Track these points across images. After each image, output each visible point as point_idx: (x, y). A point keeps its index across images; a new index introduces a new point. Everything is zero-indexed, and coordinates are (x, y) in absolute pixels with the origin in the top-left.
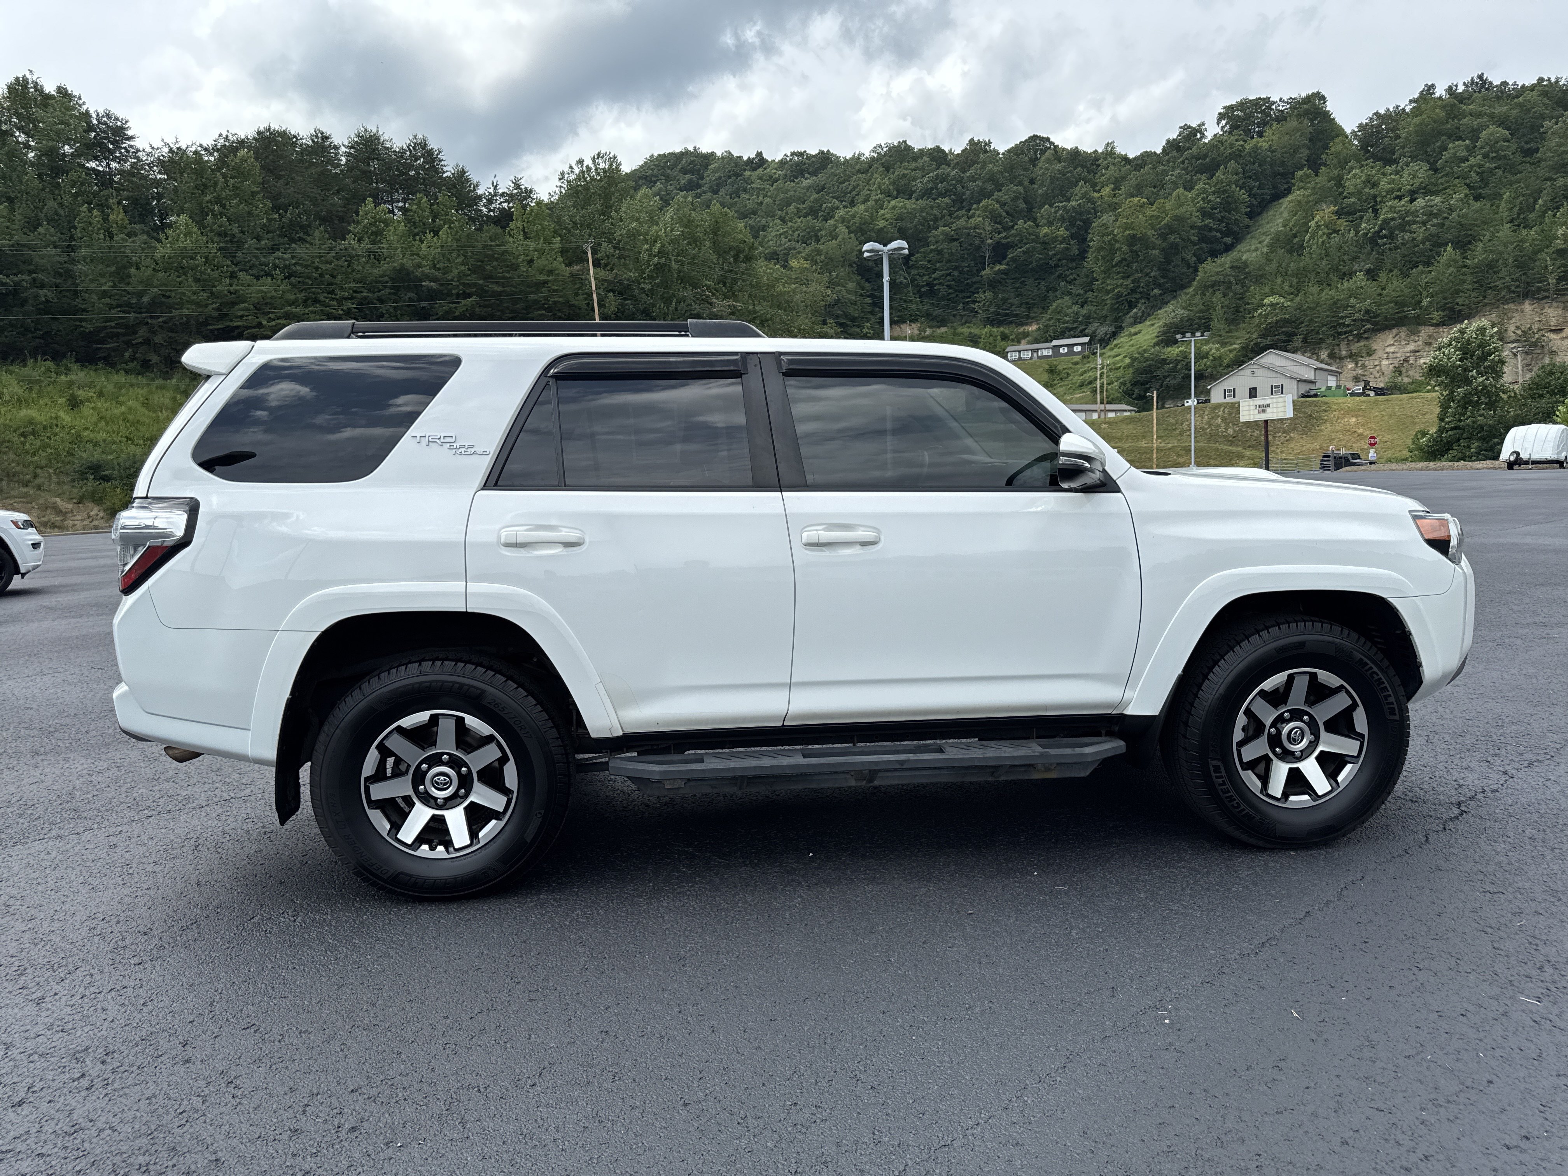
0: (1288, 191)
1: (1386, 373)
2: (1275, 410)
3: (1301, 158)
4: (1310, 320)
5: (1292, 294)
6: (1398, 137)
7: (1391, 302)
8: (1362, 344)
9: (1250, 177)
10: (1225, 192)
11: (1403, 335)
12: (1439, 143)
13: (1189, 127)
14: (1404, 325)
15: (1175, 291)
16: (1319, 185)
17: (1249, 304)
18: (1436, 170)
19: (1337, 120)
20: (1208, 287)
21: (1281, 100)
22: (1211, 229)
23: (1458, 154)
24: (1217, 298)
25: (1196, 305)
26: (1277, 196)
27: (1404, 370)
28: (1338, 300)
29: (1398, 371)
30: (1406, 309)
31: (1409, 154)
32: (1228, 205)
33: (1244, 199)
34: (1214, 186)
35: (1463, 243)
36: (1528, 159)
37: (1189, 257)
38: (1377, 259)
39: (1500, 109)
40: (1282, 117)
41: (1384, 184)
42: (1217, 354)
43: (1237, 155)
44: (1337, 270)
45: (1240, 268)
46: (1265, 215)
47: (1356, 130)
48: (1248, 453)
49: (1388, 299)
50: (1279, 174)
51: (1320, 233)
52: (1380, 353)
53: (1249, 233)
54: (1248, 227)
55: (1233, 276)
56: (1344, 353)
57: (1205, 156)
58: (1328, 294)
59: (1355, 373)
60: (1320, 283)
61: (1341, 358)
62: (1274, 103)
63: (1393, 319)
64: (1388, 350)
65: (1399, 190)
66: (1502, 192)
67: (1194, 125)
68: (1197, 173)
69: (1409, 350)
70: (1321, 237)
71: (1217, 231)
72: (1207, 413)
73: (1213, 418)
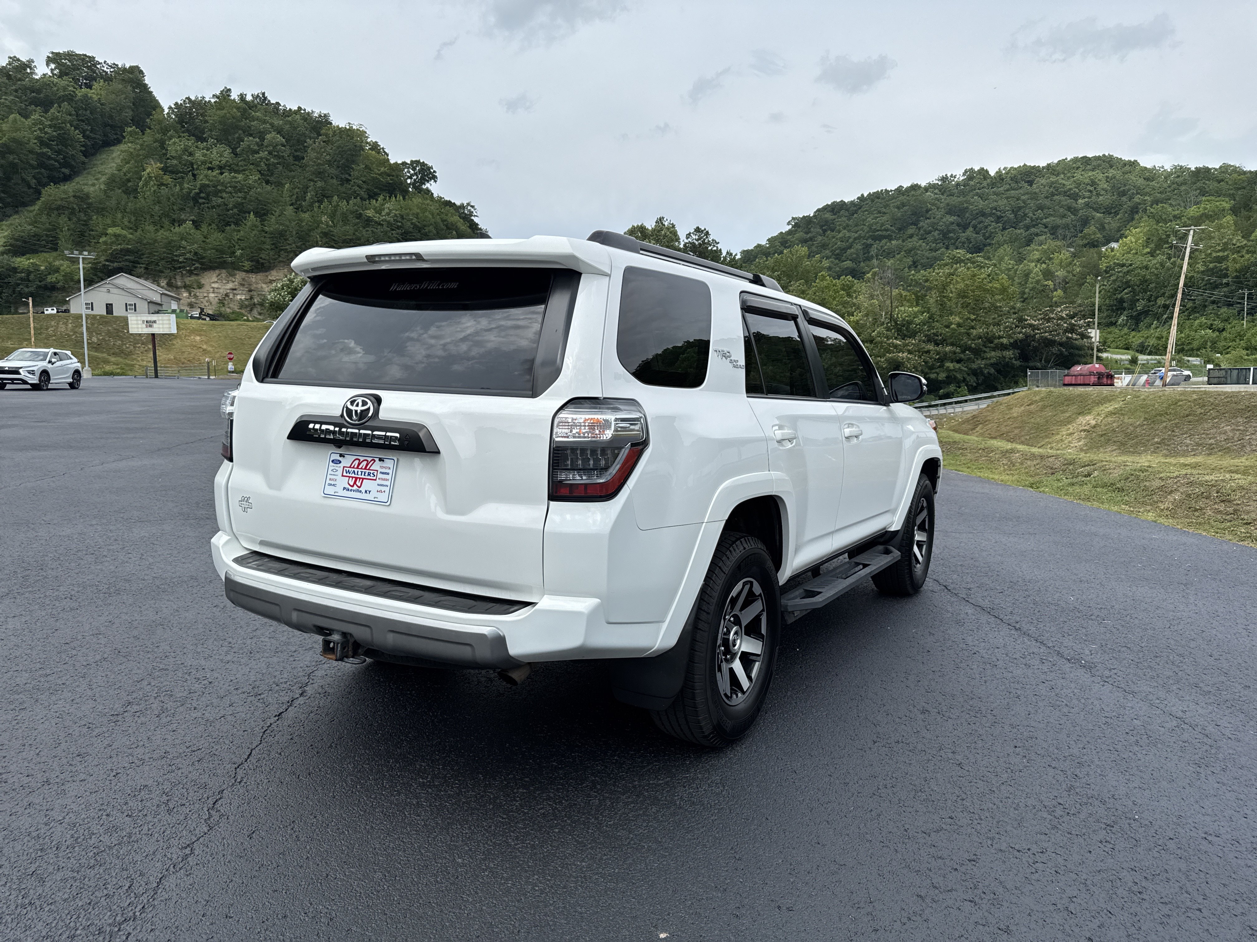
0: (118, 141)
1: (213, 303)
2: (161, 326)
3: (127, 117)
4: (150, 253)
5: (131, 228)
6: (206, 122)
7: (213, 249)
8: (193, 278)
9: (83, 121)
10: (61, 128)
11: (224, 275)
12: (237, 135)
13: (18, 60)
14: (224, 268)
15: (17, 207)
16: (146, 143)
17: (93, 231)
18: (236, 155)
19: (155, 94)
20: (54, 209)
21: (105, 62)
22: (49, 158)
23: (252, 147)
24: (63, 220)
25: (43, 224)
26: (108, 143)
27: (226, 302)
28: (172, 240)
29: (221, 302)
30: (224, 256)
31: (215, 137)
32: (63, 140)
33: (79, 139)
34: (50, 121)
35: (262, 214)
36: (297, 163)
37: (29, 179)
38: (199, 213)
39: (278, 122)
40: (107, 78)
41: (198, 155)
42: (68, 270)
43: (70, 98)
44: (168, 216)
45: (82, 198)
46: (98, 157)
47: (173, 106)
48: (113, 359)
49: (210, 246)
50: (109, 125)
51: (152, 183)
52: (207, 287)
53: (85, 169)
54: (84, 163)
55: (77, 205)
56: (179, 284)
57: (39, 91)
58: (162, 234)
59: (189, 300)
60: (155, 224)
61: (177, 288)
62: (99, 63)
63: (216, 262)
64: (213, 285)
65: (211, 163)
66: (284, 182)
67: (24, 59)
68: (30, 104)
69: (228, 287)
70: (152, 186)
71: (56, 161)
72: (70, 321)
73: (76, 327)
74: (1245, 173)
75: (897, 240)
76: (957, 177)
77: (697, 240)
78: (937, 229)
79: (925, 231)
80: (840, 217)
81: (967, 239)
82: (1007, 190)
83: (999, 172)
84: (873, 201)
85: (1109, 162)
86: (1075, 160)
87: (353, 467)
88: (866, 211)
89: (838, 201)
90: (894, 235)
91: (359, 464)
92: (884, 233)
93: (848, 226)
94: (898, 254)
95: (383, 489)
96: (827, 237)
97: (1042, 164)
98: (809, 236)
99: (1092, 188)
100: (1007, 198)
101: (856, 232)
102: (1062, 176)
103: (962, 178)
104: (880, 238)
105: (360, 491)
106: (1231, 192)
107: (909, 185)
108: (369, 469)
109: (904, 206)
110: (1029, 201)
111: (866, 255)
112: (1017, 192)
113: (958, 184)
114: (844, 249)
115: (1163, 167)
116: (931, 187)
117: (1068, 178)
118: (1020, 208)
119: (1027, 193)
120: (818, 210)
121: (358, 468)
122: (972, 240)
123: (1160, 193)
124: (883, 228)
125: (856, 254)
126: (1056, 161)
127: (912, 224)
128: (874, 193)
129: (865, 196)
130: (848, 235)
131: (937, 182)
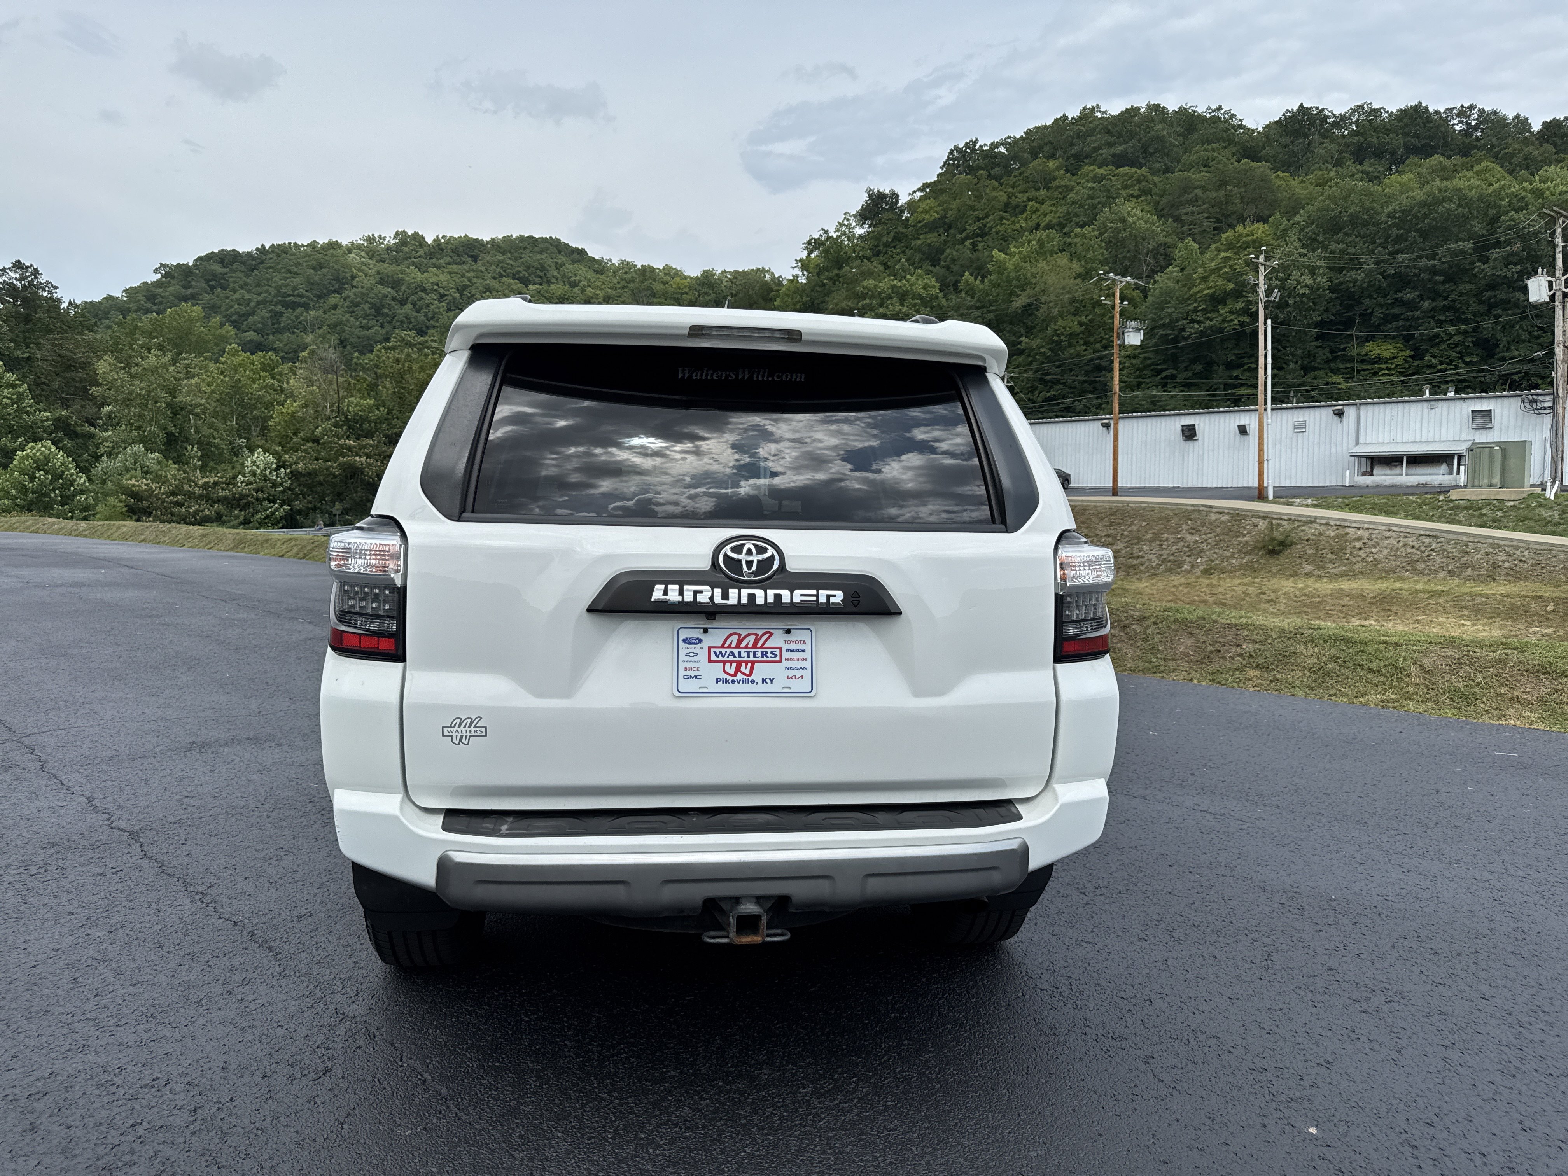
74: (686, 277)
75: (317, 311)
76: (388, 239)
77: (20, 280)
78: (367, 302)
79: (352, 302)
80: (235, 272)
81: (406, 317)
82: (449, 264)
83: (437, 240)
84: (279, 256)
85: (556, 246)
86: (521, 238)
87: (730, 647)
88: (271, 267)
89: (229, 249)
90: (312, 304)
91: (740, 641)
92: (298, 300)
93: (246, 284)
94: (319, 328)
95: (798, 673)
96: (218, 296)
97: (486, 238)
98: (190, 291)
99: (542, 274)
100: (450, 273)
101: (259, 294)
102: (509, 255)
103: (393, 242)
104: (293, 306)
105: (753, 682)
106: (676, 296)
107: (326, 242)
108: (762, 647)
109: (322, 268)
110: (475, 280)
111: (276, 326)
112: (460, 267)
113: (389, 248)
114: (244, 315)
115: (610, 260)
116: (353, 247)
117: (516, 259)
118: (466, 287)
119: (473, 271)
120: (200, 258)
121: (738, 646)
122: (412, 320)
123: (611, 288)
124: (296, 292)
125: (262, 323)
126: (500, 237)
127: (334, 291)
128: (279, 245)
129: (267, 247)
130: (247, 296)
131: (362, 242)
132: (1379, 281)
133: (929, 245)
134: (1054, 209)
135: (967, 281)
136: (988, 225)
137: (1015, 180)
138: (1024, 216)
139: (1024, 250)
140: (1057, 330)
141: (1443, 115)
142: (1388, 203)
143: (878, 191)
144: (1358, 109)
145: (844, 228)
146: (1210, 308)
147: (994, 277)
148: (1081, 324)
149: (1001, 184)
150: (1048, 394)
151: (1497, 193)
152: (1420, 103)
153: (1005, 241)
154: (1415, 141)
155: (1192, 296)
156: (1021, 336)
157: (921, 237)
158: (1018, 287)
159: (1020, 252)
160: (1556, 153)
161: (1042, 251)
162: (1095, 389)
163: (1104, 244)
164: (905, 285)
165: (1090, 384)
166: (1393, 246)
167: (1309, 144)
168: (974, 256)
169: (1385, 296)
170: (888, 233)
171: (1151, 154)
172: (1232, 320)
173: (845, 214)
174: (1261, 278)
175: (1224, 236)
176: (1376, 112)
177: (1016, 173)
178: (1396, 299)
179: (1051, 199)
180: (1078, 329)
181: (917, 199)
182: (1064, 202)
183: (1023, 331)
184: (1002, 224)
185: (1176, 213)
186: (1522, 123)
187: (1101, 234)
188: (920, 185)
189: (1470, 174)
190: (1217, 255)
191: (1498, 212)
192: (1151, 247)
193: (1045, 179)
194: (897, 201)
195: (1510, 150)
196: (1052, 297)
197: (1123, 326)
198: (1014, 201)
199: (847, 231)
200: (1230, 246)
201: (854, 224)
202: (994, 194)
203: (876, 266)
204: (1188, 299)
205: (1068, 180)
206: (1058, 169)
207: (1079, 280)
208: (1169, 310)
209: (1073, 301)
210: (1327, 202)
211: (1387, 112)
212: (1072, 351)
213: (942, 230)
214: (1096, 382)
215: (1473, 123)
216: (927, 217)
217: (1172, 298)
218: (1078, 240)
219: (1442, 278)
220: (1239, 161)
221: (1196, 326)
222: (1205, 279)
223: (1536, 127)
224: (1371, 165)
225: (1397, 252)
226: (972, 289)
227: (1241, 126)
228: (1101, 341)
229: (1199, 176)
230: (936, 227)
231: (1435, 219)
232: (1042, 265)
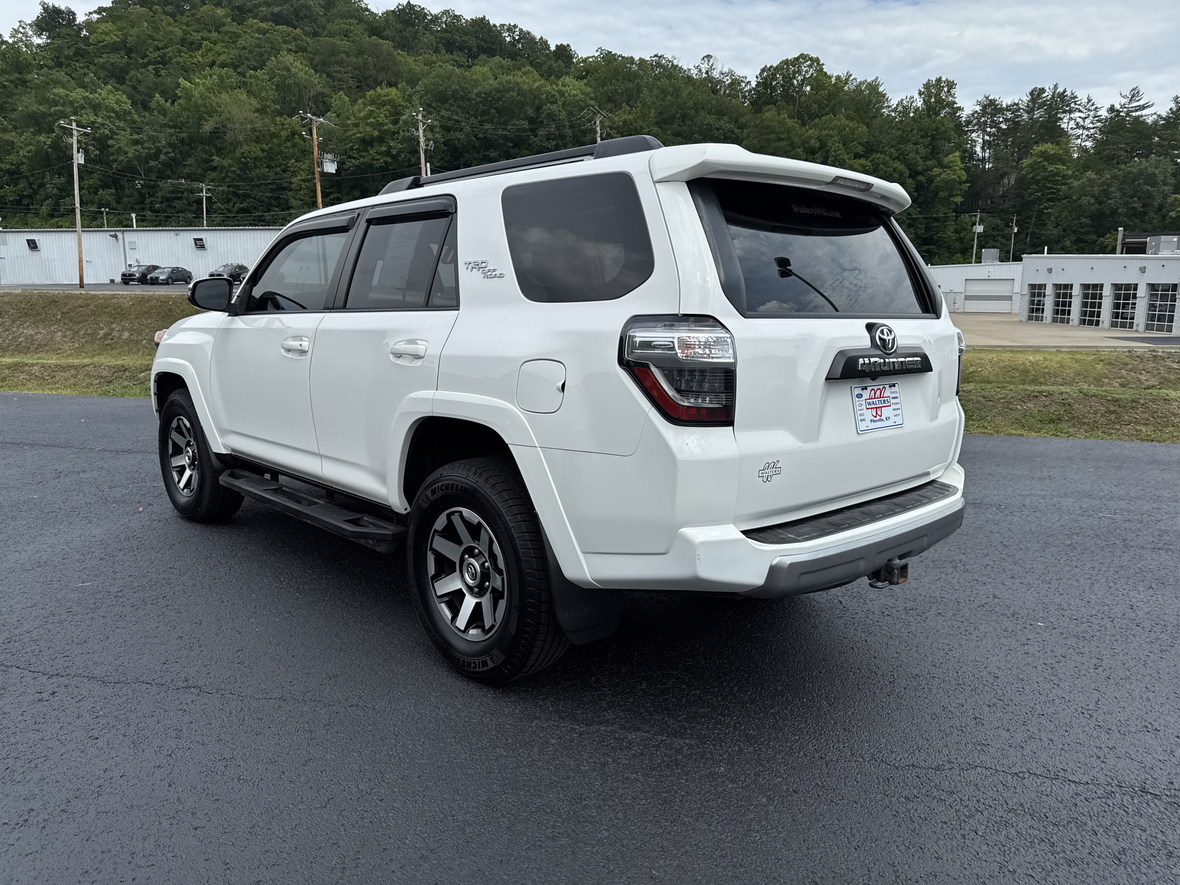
87: (872, 398)
91: (875, 394)
95: (898, 412)
105: (883, 420)
108: (883, 397)
121: (875, 397)
132: (474, 142)
133: (113, 64)
134: (226, 50)
135: (158, 102)
136: (168, 55)
137: (187, 19)
138: (200, 52)
139: (208, 82)
140: (243, 153)
141: (499, 28)
142: (476, 86)
143: (53, 6)
144: (446, 12)
145: (20, 35)
146: (362, 148)
147: (182, 101)
148: (263, 151)
149: (176, 21)
150: (242, 206)
151: (539, 88)
152: (484, 17)
153: (186, 71)
154: (483, 44)
155: (347, 137)
156: (212, 155)
157: (103, 56)
158: (206, 113)
159: (204, 84)
160: (565, 68)
161: (222, 85)
162: (279, 204)
163: (274, 87)
164: (97, 98)
165: (275, 200)
166: (481, 117)
167: (416, 32)
168: (158, 81)
169: (478, 152)
170: (69, 48)
171: (302, 18)
172: (378, 159)
173: (20, 22)
174: (421, 131)
175: (368, 94)
176: (457, 17)
177: (187, 13)
178: (485, 156)
179: (223, 42)
180: (261, 154)
181: (94, 20)
182: (233, 46)
183: (214, 151)
184: (181, 56)
185: (328, 70)
186: (544, 43)
187: (271, 79)
188: (96, 8)
189: (520, 73)
190: (364, 108)
191: (541, 103)
192: (312, 95)
193: (215, 23)
194: (74, 19)
195: (539, 61)
196: (237, 126)
197: (321, 156)
198: (190, 38)
199: (24, 38)
200: (373, 102)
201: (30, 33)
202: (171, 28)
203: (60, 75)
204: (345, 139)
205: (234, 28)
206: (226, 16)
207: (257, 114)
208: (332, 147)
209: (254, 130)
210: (437, 79)
211: (464, 19)
212: (258, 171)
213: (123, 53)
214: (279, 198)
215: (517, 38)
216: (107, 38)
217: (333, 137)
218: (253, 81)
219: (511, 144)
220: (370, 37)
221: (354, 161)
222: (356, 125)
223: (553, 48)
224: (458, 56)
225: (484, 121)
226: (164, 109)
227: (367, 9)
228: (280, 166)
229: (343, 44)
230: (118, 50)
231: (504, 102)
232: (224, 96)
